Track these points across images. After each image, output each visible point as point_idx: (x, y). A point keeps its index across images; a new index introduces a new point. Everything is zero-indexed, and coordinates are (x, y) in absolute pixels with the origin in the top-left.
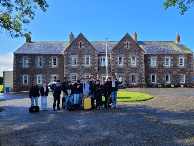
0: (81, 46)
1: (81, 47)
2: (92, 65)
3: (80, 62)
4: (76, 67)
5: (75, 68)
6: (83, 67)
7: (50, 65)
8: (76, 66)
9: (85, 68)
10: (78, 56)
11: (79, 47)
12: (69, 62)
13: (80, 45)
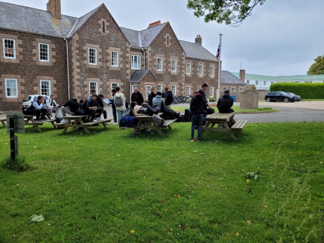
0: (104, 28)
1: (104, 31)
2: (122, 66)
3: (103, 58)
4: (96, 68)
5: (94, 69)
6: (108, 68)
7: (34, 58)
8: (97, 66)
9: (111, 71)
10: (100, 48)
11: (101, 30)
12: (83, 56)
13: (102, 27)
